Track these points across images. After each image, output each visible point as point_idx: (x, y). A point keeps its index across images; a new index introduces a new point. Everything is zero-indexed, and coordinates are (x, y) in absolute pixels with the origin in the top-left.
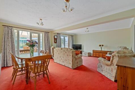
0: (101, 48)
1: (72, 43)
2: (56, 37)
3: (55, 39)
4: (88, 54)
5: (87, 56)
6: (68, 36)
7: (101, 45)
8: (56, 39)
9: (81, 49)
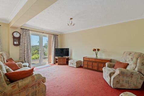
0: (97, 55)
1: (55, 47)
2: (16, 35)
3: (14, 38)
4: (76, 64)
5: (75, 67)
6: (47, 35)
7: (95, 50)
8: (19, 38)
9: (68, 56)
